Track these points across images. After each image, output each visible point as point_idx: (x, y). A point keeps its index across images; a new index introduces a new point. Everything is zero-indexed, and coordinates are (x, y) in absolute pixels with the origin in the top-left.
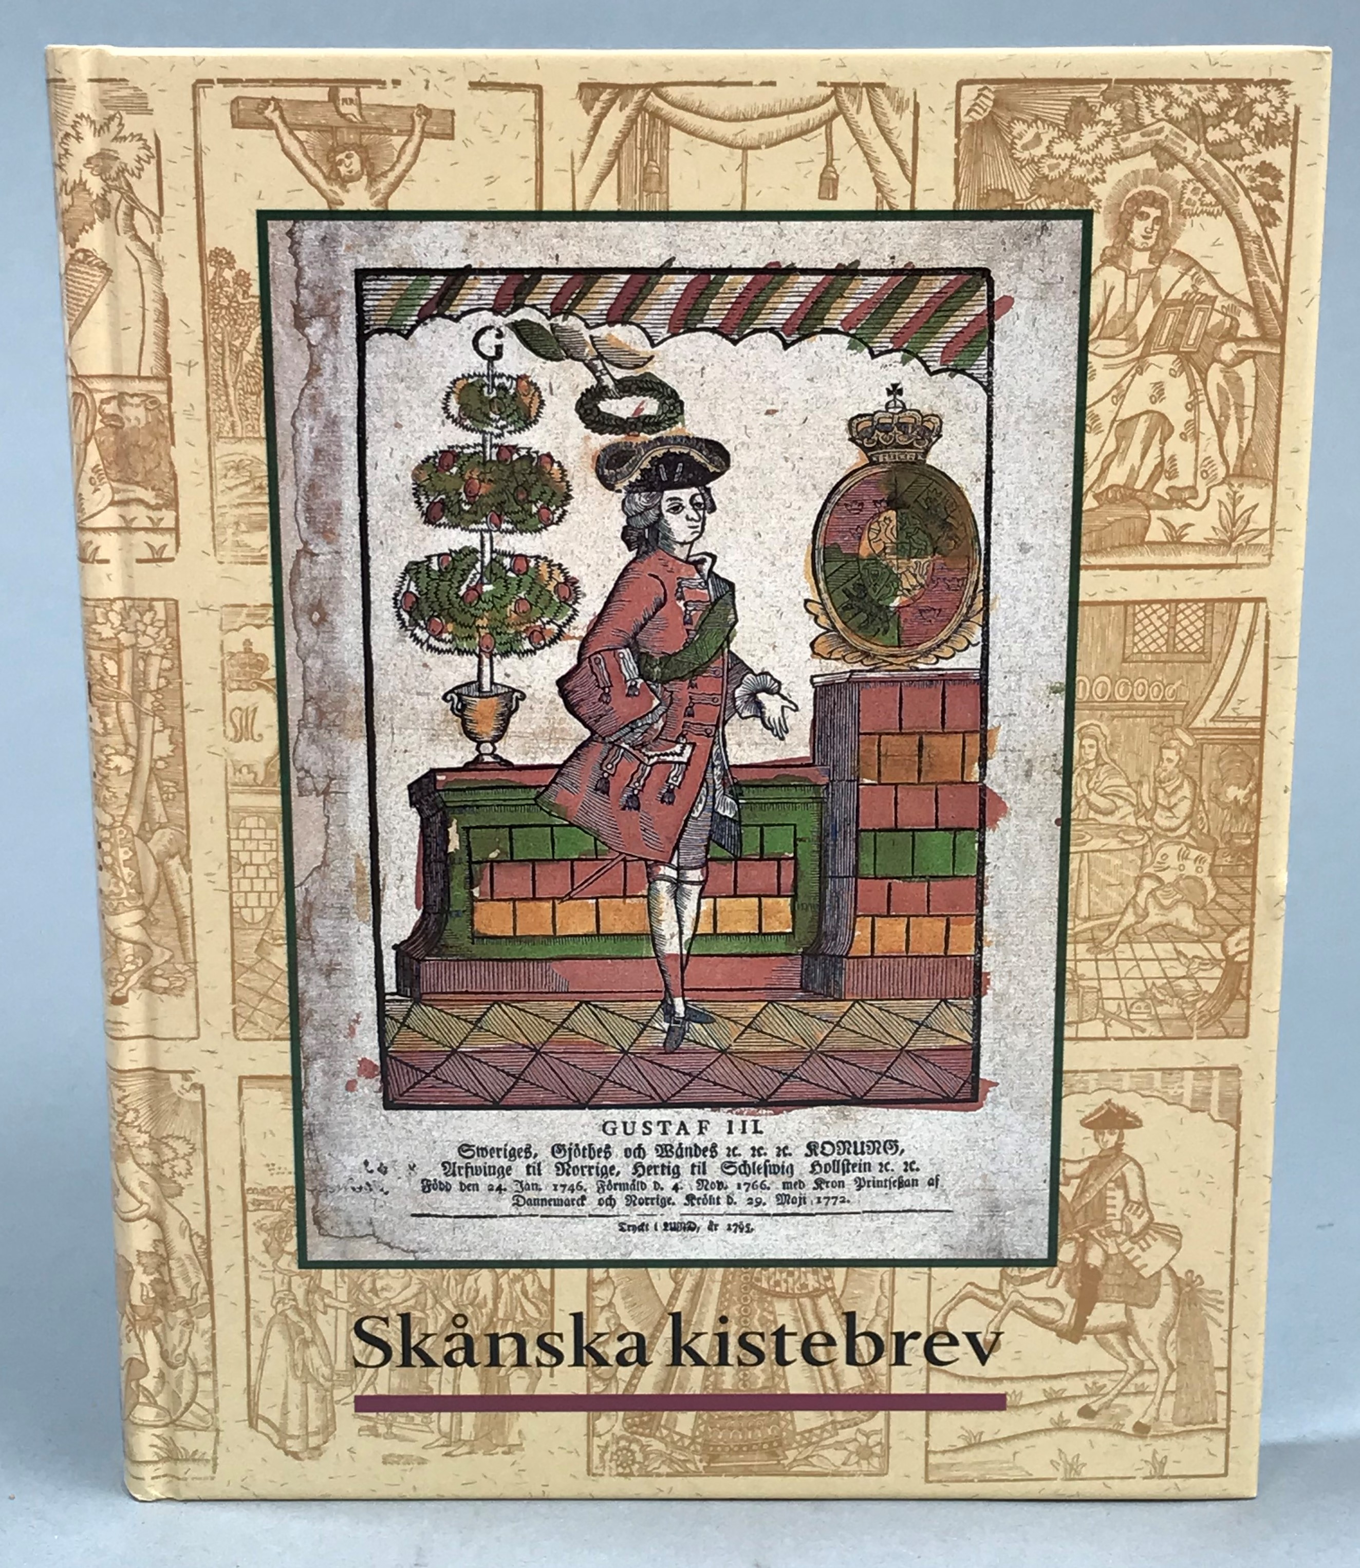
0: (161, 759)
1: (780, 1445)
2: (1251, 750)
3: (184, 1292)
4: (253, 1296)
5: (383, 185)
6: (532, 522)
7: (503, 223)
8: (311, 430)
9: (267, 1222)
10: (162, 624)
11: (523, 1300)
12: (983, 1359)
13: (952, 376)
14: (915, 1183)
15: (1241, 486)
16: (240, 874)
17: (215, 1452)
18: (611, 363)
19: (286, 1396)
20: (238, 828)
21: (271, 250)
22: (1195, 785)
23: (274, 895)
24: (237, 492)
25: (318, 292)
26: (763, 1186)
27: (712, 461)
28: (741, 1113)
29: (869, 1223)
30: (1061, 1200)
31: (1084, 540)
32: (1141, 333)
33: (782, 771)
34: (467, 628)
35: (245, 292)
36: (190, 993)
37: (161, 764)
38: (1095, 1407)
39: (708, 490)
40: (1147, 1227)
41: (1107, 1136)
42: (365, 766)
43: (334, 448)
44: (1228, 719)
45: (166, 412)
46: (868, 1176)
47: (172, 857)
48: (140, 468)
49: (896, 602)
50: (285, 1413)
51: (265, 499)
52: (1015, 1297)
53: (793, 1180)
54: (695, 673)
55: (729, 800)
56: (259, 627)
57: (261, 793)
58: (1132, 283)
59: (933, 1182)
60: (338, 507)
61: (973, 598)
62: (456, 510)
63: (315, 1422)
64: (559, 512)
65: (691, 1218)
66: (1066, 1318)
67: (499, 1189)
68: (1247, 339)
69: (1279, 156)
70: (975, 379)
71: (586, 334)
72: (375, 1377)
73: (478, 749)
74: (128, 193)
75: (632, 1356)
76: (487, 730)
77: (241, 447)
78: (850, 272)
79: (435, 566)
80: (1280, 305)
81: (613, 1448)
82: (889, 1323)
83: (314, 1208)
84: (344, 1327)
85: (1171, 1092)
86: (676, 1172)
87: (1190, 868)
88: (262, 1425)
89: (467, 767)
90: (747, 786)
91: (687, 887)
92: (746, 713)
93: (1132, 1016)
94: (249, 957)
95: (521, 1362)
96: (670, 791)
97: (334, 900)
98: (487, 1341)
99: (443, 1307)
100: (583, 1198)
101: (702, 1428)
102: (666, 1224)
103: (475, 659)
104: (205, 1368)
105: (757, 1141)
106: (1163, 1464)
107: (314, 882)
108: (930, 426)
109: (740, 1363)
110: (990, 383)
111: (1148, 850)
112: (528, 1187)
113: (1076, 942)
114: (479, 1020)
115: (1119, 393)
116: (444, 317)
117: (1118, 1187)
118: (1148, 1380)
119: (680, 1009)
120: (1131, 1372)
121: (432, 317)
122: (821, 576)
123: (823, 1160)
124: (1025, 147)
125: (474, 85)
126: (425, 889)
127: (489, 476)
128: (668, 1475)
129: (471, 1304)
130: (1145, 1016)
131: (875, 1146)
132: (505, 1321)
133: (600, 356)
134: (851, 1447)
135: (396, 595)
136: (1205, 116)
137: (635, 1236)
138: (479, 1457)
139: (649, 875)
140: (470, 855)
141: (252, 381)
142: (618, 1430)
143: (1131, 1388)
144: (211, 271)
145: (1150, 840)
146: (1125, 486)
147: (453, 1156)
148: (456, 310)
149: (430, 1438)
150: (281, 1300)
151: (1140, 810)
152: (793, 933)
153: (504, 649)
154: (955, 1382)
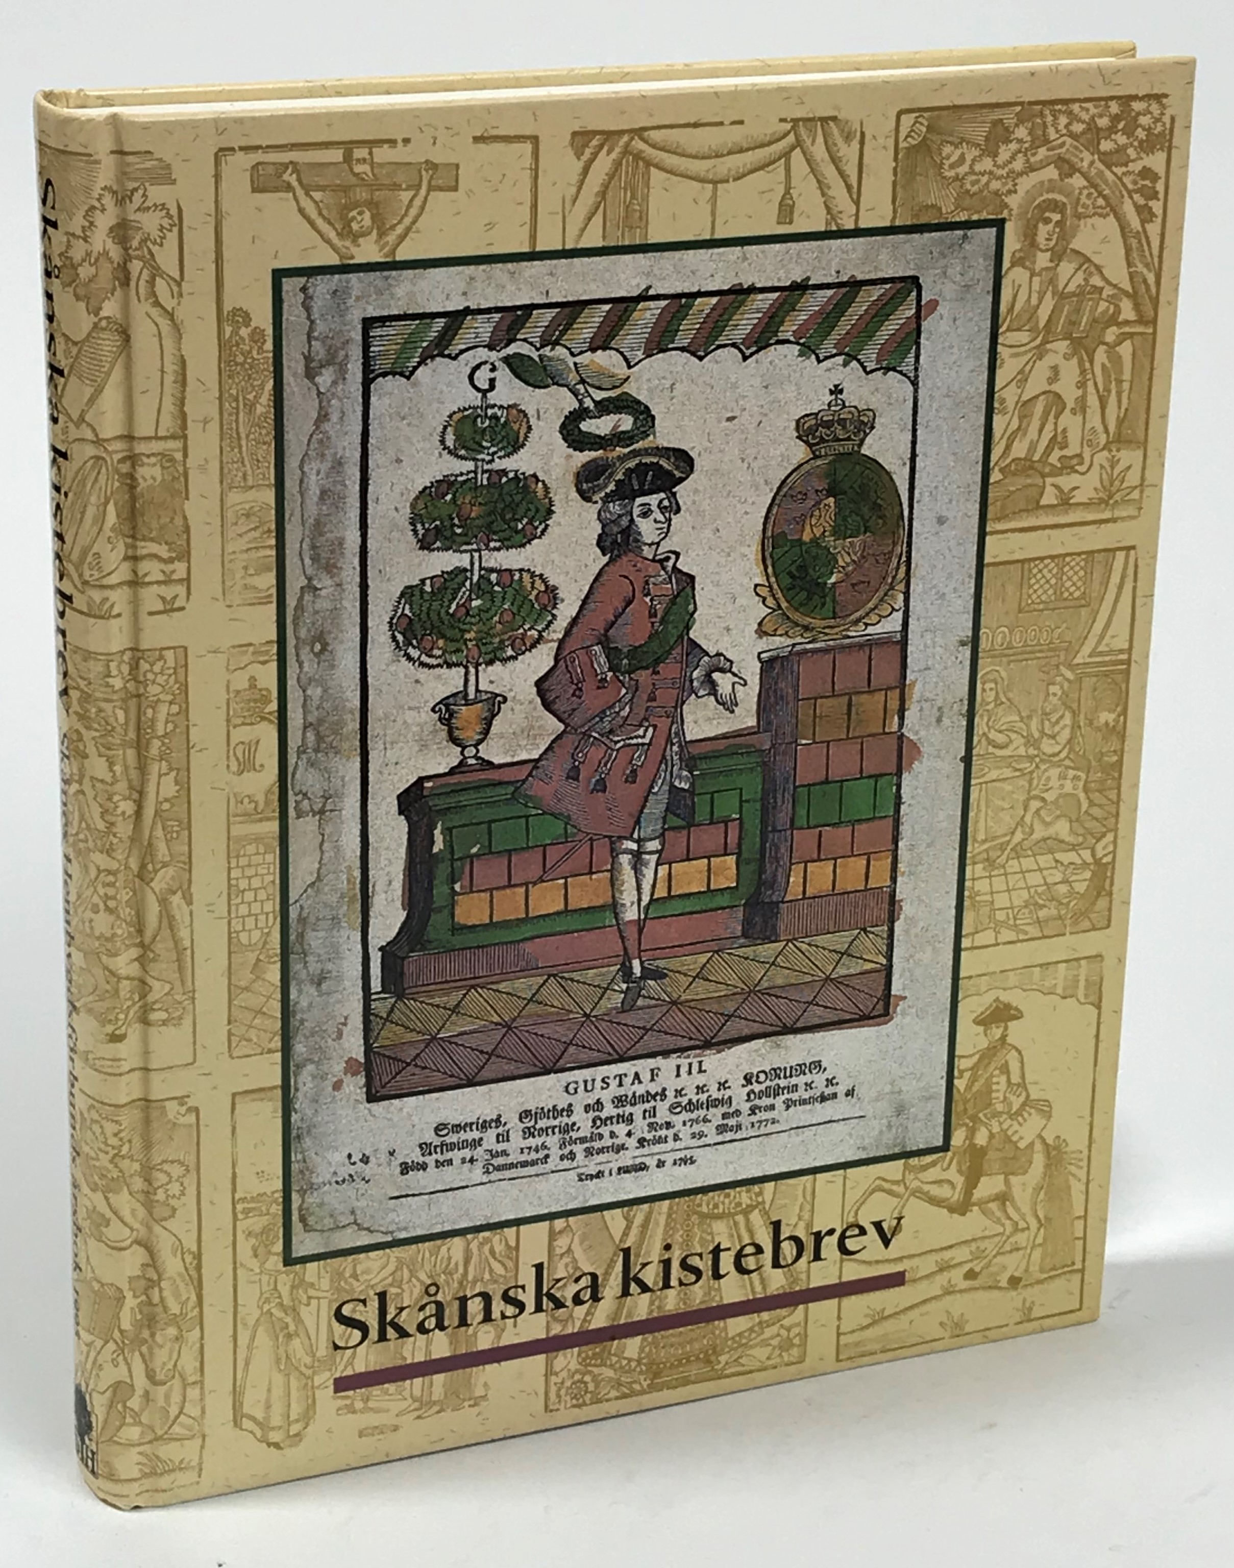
0: (166, 800)
1: (714, 1352)
2: (1119, 678)
3: (175, 1308)
4: (240, 1301)
5: (391, 238)
6: (518, 538)
7: (500, 265)
8: (318, 473)
9: (257, 1228)
10: (172, 671)
11: (492, 1260)
12: (886, 1242)
13: (885, 374)
14: (835, 1096)
15: (1118, 450)
16: (239, 900)
17: (201, 1457)
18: (593, 386)
19: (269, 1390)
20: (238, 857)
21: (285, 306)
22: (1075, 714)
23: (271, 915)
24: (246, 538)
25: (329, 342)
26: (706, 1120)
27: (677, 468)
28: (688, 1057)
29: (796, 1138)
30: (955, 1091)
31: (991, 509)
32: (1042, 324)
33: (731, 741)
34: (456, 642)
35: (260, 348)
36: (187, 1022)
37: (166, 806)
38: (977, 1269)
39: (674, 494)
40: (1024, 1105)
41: (994, 1029)
42: (358, 782)
43: (339, 487)
44: (1101, 654)
45: (181, 469)
46: (795, 1096)
47: (174, 893)
48: (154, 525)
49: (833, 580)
50: (268, 1407)
51: (273, 542)
52: (915, 1184)
53: (731, 1110)
54: (658, 661)
55: (685, 773)
56: (264, 663)
57: (261, 820)
58: (1036, 279)
59: (850, 1093)
60: (341, 542)
61: (898, 568)
62: (448, 533)
63: (296, 1410)
64: (543, 526)
65: (643, 1160)
66: (956, 1196)
67: (472, 1160)
68: (1127, 323)
69: (1156, 161)
70: (905, 375)
71: (571, 361)
72: (354, 1355)
73: (462, 753)
74: (150, 261)
75: (586, 1295)
76: (471, 734)
77: (252, 495)
78: (801, 288)
79: (428, 588)
80: (1154, 290)
81: (568, 1383)
82: (809, 1225)
83: (301, 1206)
84: (326, 1313)
85: (1047, 984)
86: (630, 1120)
87: (1068, 787)
88: (247, 1424)
89: (452, 772)
90: (700, 759)
91: (647, 857)
92: (701, 693)
93: (1018, 922)
94: (245, 977)
95: (487, 1318)
96: (634, 771)
97: (327, 913)
98: (456, 1304)
99: (418, 1280)
100: (547, 1156)
101: (647, 1349)
102: (619, 1169)
103: (462, 670)
104: (191, 1379)
105: (700, 1080)
106: (1030, 1309)
107: (308, 898)
108: (866, 420)
109: (681, 1283)
110: (917, 377)
111: (1035, 775)
112: (497, 1155)
113: (974, 863)
114: (458, 1005)
115: (1022, 378)
116: (444, 356)
117: (1002, 1073)
118: (1021, 1239)
119: (637, 970)
120: (1007, 1233)
121: (433, 357)
122: (769, 562)
123: (757, 1088)
124: (952, 166)
125: (476, 139)
126: (410, 890)
127: (480, 500)
128: (617, 1398)
129: (444, 1272)
130: (1028, 921)
131: (801, 1069)
132: (475, 1282)
133: (583, 381)
134: (775, 1342)
135: (392, 619)
136: (1099, 130)
137: (592, 1184)
138: (447, 1415)
139: (612, 850)
140: (452, 853)
141: (264, 432)
142: (574, 1365)
143: (1007, 1247)
144: (228, 330)
145: (1037, 767)
146: (1025, 459)
147: (430, 1137)
148: (453, 350)
149: (404, 1405)
150: (267, 1301)
151: (1030, 741)
152: (736, 887)
153: (488, 657)
154: (863, 1267)
